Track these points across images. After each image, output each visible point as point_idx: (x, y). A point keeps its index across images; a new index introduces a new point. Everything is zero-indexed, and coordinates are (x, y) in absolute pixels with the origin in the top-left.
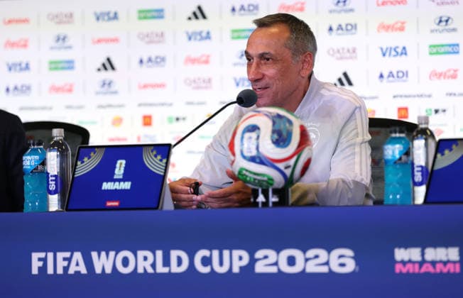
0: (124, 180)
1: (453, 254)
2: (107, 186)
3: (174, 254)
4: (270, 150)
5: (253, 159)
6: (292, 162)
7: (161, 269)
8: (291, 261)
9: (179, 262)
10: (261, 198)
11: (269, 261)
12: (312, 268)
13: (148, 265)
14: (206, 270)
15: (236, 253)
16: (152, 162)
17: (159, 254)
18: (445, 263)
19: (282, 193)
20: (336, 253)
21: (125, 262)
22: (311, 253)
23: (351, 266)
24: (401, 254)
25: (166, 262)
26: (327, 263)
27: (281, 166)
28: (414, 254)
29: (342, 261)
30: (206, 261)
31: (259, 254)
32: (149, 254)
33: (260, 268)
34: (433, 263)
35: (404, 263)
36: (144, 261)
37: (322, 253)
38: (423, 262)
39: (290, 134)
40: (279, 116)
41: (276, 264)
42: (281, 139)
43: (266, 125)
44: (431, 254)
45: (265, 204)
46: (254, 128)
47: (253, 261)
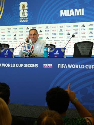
0: (7, 53)
1: (51, 65)
2: (5, 54)
3: (13, 64)
4: (27, 49)
5: (25, 51)
6: (30, 51)
7: (11, 66)
8: (29, 66)
9: (14, 65)
10: (26, 56)
11: (26, 66)
12: (32, 67)
13: (10, 66)
14: (18, 67)
15: (22, 64)
16: (11, 51)
17: (11, 64)
18: (50, 66)
19: (29, 55)
20: (35, 65)
21: (7, 65)
22: (32, 65)
23: (37, 66)
24: (44, 65)
25: (12, 65)
26: (34, 66)
27: (29, 52)
28: (46, 65)
29: (36, 66)
30: (18, 65)
31: (25, 64)
32: (10, 64)
33: (25, 66)
34: (49, 66)
35: (45, 66)
36: (9, 65)
37: (34, 65)
38: (47, 66)
39: (30, 47)
40: (29, 44)
41: (27, 66)
42: (29, 48)
43: (27, 46)
44: (48, 65)
45: (27, 57)
46: (25, 46)
47: (24, 65)
